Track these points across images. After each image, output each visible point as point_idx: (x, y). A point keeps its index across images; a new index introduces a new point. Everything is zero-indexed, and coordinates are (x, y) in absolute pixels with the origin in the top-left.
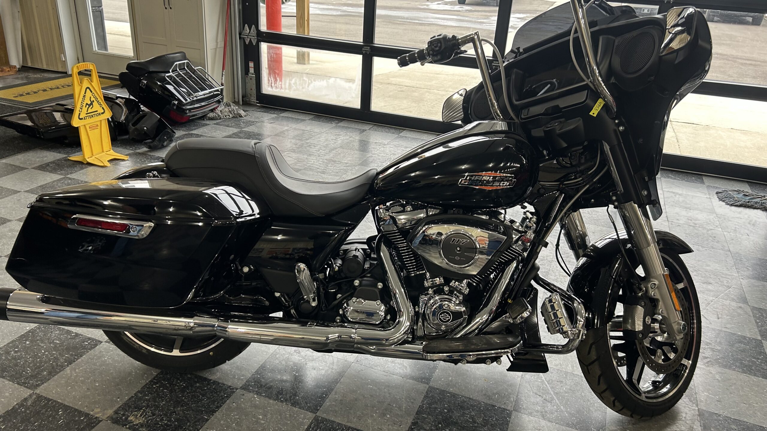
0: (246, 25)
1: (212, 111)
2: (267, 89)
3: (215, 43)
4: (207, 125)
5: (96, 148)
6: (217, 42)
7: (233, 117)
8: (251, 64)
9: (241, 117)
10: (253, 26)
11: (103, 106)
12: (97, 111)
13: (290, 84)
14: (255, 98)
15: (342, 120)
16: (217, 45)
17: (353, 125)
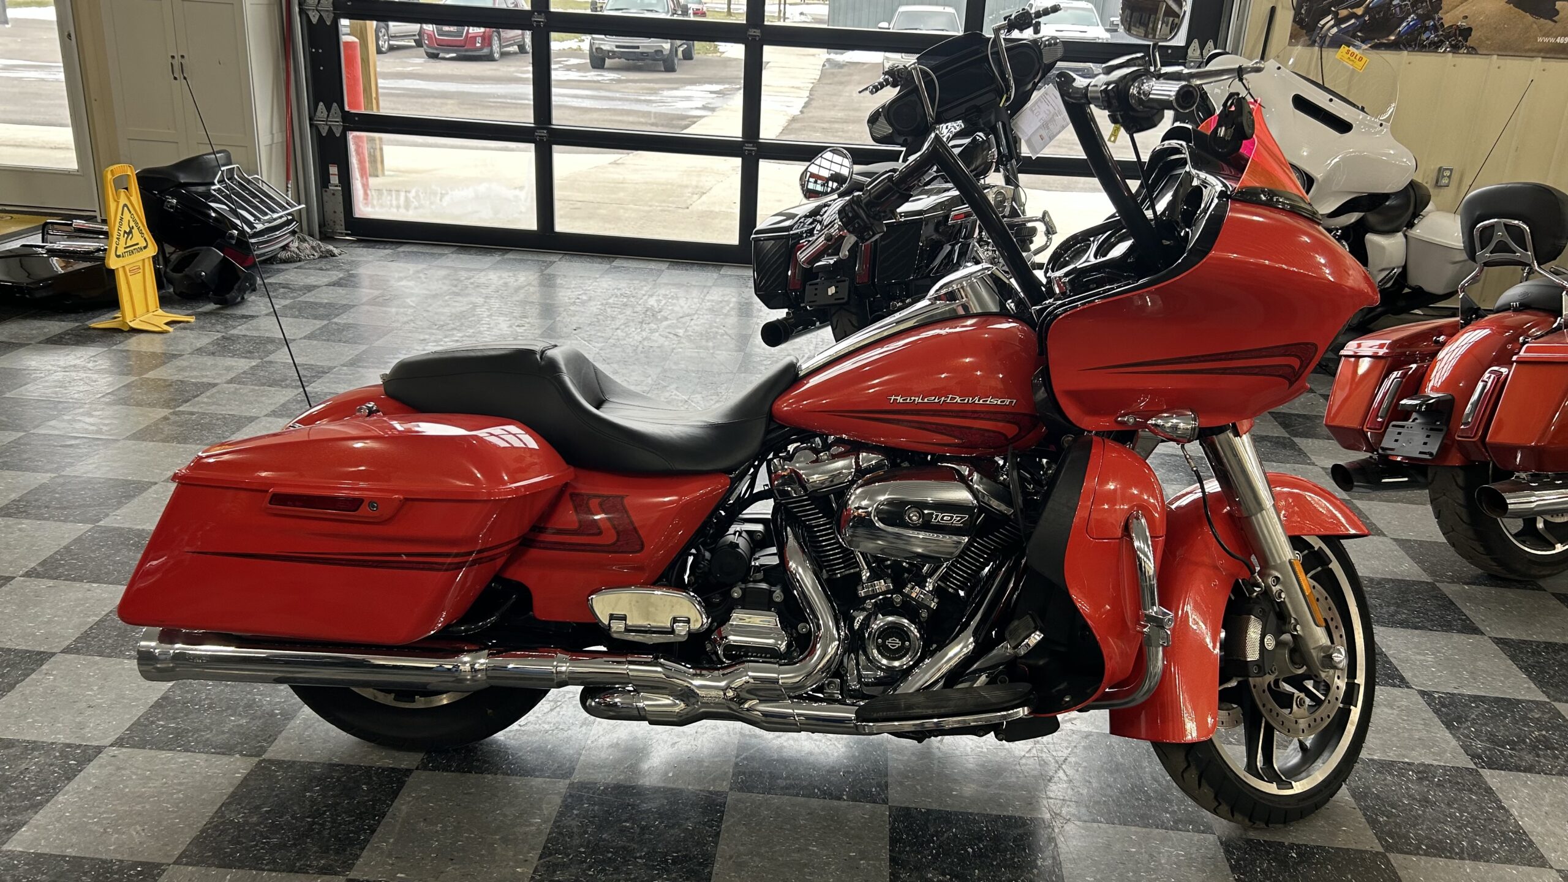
0: (321, 104)
1: (285, 248)
2: (366, 208)
3: (270, 136)
4: (283, 270)
5: (140, 308)
6: (272, 134)
7: (321, 257)
8: (333, 170)
9: (334, 256)
10: (335, 105)
11: (146, 236)
12: (137, 244)
13: (407, 199)
14: (343, 227)
15: (507, 251)
16: (273, 139)
17: (529, 257)
